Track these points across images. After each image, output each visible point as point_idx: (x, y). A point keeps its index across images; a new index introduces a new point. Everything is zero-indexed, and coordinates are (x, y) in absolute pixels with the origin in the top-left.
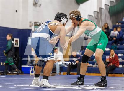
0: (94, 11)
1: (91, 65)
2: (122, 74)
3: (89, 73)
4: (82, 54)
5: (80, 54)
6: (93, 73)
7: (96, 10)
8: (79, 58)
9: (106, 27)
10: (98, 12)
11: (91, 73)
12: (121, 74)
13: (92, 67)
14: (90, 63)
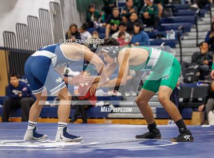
0: (51, 2)
2: (104, 118)
3: (42, 118)
5: (26, 82)
6: (50, 118)
8: (25, 89)
9: (74, 31)
11: (46, 118)
12: (102, 118)
13: (49, 106)
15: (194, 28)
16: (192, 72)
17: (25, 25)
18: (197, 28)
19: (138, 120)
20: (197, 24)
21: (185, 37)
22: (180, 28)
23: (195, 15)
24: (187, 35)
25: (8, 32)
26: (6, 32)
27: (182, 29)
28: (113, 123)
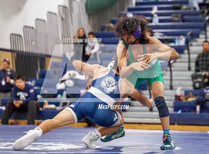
0: (59, 6)
1: (53, 106)
4: (35, 86)
7: (62, 3)
10: (65, 7)
13: (55, 109)
14: (50, 103)
15: (203, 34)
16: (200, 78)
17: (33, 28)
18: (206, 34)
20: (205, 31)
21: (194, 43)
22: (189, 34)
23: (205, 22)
24: (196, 41)
25: (15, 35)
26: (13, 34)
27: (191, 35)
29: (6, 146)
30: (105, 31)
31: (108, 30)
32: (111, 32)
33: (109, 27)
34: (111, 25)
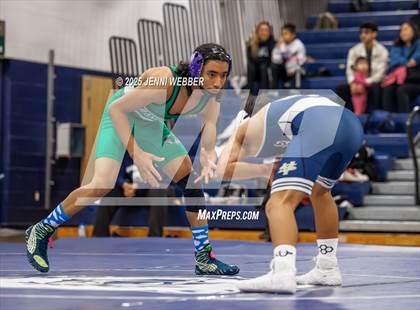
17: (158, 24)
19: (404, 236)
25: (120, 39)
26: (115, 38)
28: (350, 242)
29: (105, 284)
30: (317, 29)
31: (322, 26)
32: (327, 30)
33: (325, 18)
34: (329, 15)
